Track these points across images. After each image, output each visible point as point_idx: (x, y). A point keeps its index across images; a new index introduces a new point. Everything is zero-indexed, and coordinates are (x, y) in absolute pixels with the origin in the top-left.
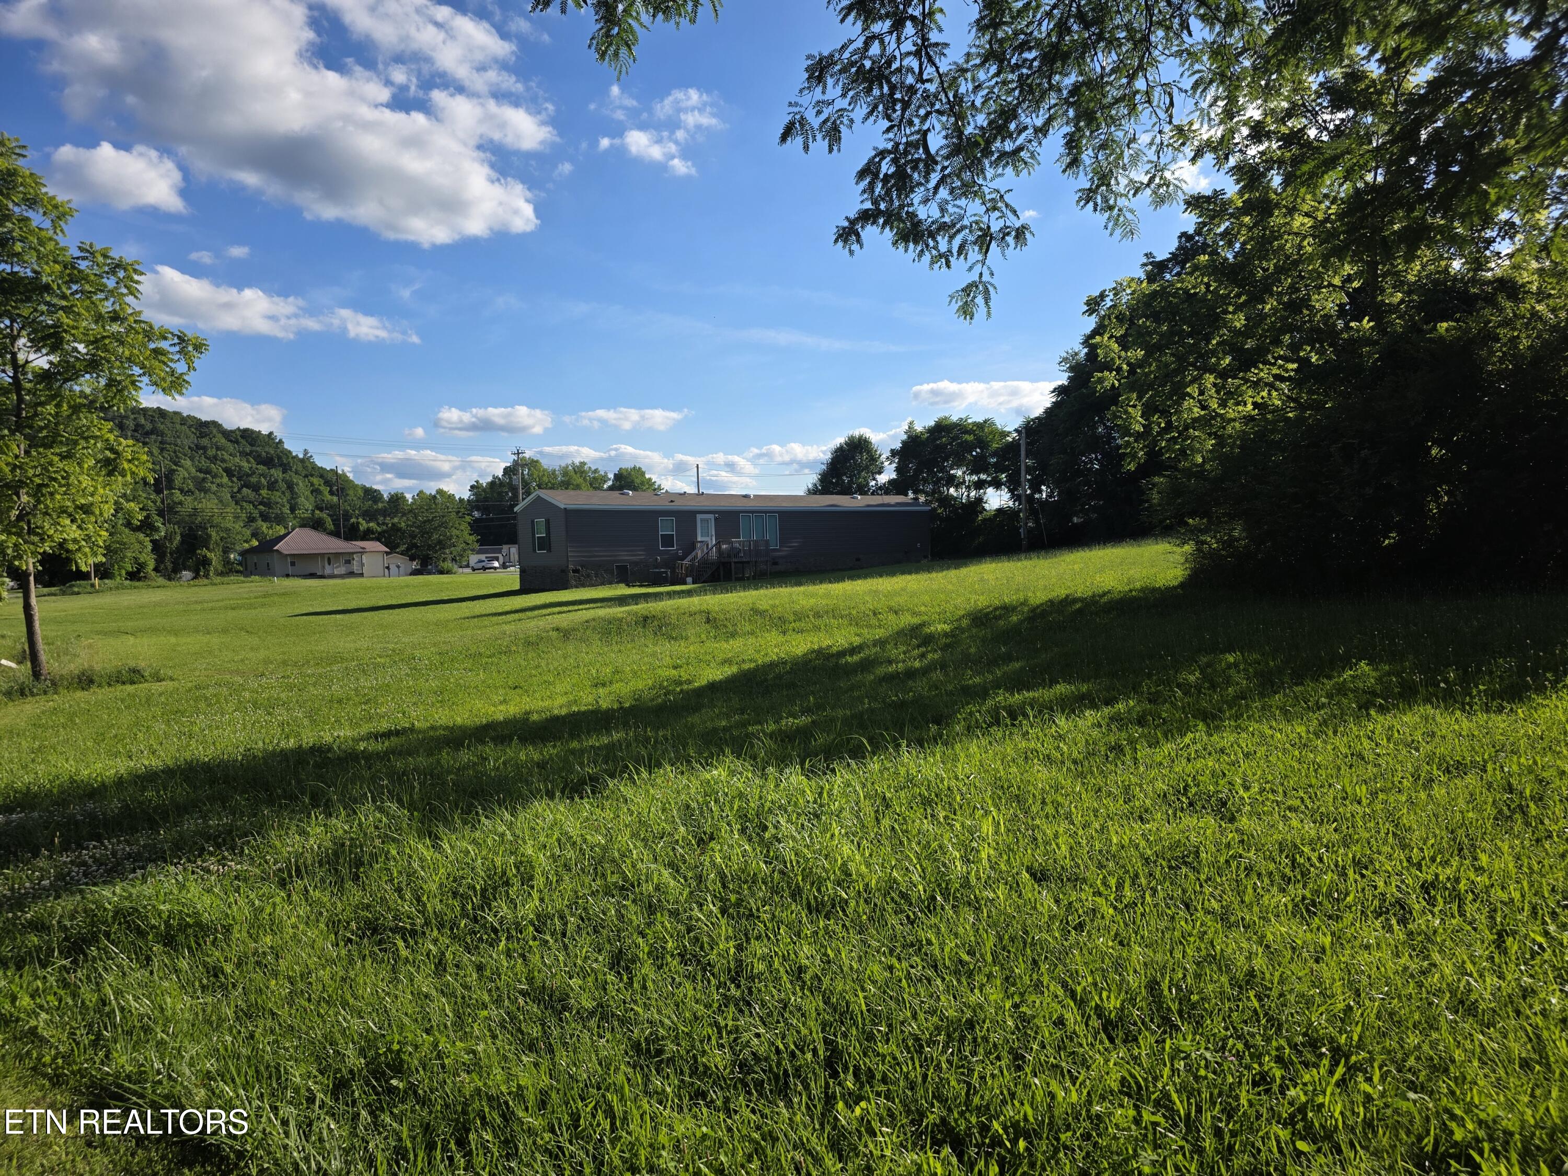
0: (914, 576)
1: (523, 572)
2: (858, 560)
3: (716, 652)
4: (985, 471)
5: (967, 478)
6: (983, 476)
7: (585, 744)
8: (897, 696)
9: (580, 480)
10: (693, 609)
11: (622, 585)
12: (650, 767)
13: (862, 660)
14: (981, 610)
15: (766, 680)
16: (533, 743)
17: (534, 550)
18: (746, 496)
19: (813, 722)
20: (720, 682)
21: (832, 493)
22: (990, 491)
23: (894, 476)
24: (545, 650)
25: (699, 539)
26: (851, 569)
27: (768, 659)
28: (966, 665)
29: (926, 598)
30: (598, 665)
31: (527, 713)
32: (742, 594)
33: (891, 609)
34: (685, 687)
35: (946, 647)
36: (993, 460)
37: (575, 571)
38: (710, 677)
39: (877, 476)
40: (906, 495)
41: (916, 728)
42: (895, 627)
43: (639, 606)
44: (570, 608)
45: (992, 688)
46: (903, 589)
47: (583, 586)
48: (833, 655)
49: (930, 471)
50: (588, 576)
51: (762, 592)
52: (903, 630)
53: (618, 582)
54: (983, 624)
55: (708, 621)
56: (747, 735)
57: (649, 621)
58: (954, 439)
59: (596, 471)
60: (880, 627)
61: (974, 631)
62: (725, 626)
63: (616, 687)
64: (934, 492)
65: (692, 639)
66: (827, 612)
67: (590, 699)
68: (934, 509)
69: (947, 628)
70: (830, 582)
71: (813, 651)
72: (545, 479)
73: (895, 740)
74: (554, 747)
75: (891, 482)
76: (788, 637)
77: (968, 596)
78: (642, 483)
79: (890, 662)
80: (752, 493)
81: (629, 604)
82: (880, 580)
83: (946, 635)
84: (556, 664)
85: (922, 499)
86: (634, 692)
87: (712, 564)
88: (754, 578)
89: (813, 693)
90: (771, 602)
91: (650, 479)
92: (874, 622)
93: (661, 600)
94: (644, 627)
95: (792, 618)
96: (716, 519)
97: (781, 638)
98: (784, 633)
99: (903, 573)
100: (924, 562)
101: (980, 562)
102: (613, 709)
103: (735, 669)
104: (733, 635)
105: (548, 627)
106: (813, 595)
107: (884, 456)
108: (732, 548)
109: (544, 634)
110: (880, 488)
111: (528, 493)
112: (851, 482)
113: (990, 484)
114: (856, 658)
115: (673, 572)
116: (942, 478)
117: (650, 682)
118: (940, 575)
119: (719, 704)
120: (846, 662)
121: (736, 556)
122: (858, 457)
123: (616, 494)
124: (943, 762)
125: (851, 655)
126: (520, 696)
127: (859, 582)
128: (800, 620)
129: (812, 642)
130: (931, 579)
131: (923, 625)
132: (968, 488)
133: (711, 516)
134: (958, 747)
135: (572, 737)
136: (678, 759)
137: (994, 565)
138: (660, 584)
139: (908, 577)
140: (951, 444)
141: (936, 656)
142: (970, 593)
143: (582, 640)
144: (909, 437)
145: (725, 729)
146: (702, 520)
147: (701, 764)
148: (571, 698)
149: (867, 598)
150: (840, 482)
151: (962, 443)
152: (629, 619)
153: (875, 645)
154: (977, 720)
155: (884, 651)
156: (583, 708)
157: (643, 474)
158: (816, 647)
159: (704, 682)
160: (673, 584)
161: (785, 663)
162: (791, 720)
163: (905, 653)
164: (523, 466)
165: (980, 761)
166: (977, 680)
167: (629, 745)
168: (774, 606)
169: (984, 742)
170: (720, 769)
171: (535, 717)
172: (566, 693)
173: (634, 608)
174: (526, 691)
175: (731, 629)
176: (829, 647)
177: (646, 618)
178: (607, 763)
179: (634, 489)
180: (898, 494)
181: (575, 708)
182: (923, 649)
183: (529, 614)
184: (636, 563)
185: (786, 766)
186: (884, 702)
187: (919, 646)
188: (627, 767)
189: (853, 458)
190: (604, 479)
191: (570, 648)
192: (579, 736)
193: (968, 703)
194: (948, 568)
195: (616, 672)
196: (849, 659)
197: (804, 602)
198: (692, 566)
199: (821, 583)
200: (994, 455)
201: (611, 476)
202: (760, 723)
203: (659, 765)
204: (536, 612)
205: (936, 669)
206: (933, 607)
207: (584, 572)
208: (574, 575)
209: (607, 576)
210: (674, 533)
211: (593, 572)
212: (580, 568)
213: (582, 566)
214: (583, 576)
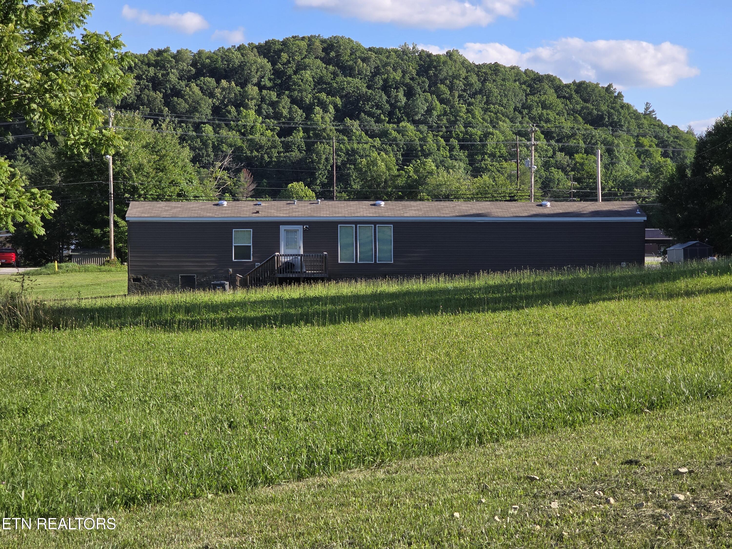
37: (137, 280)
50: (150, 285)
96: (304, 231)
133: (300, 228)
146: (286, 231)
184: (204, 274)
207: (145, 280)
208: (135, 284)
209: (171, 285)
210: (251, 245)
211: (155, 281)
212: (142, 277)
213: (144, 275)
214: (144, 284)
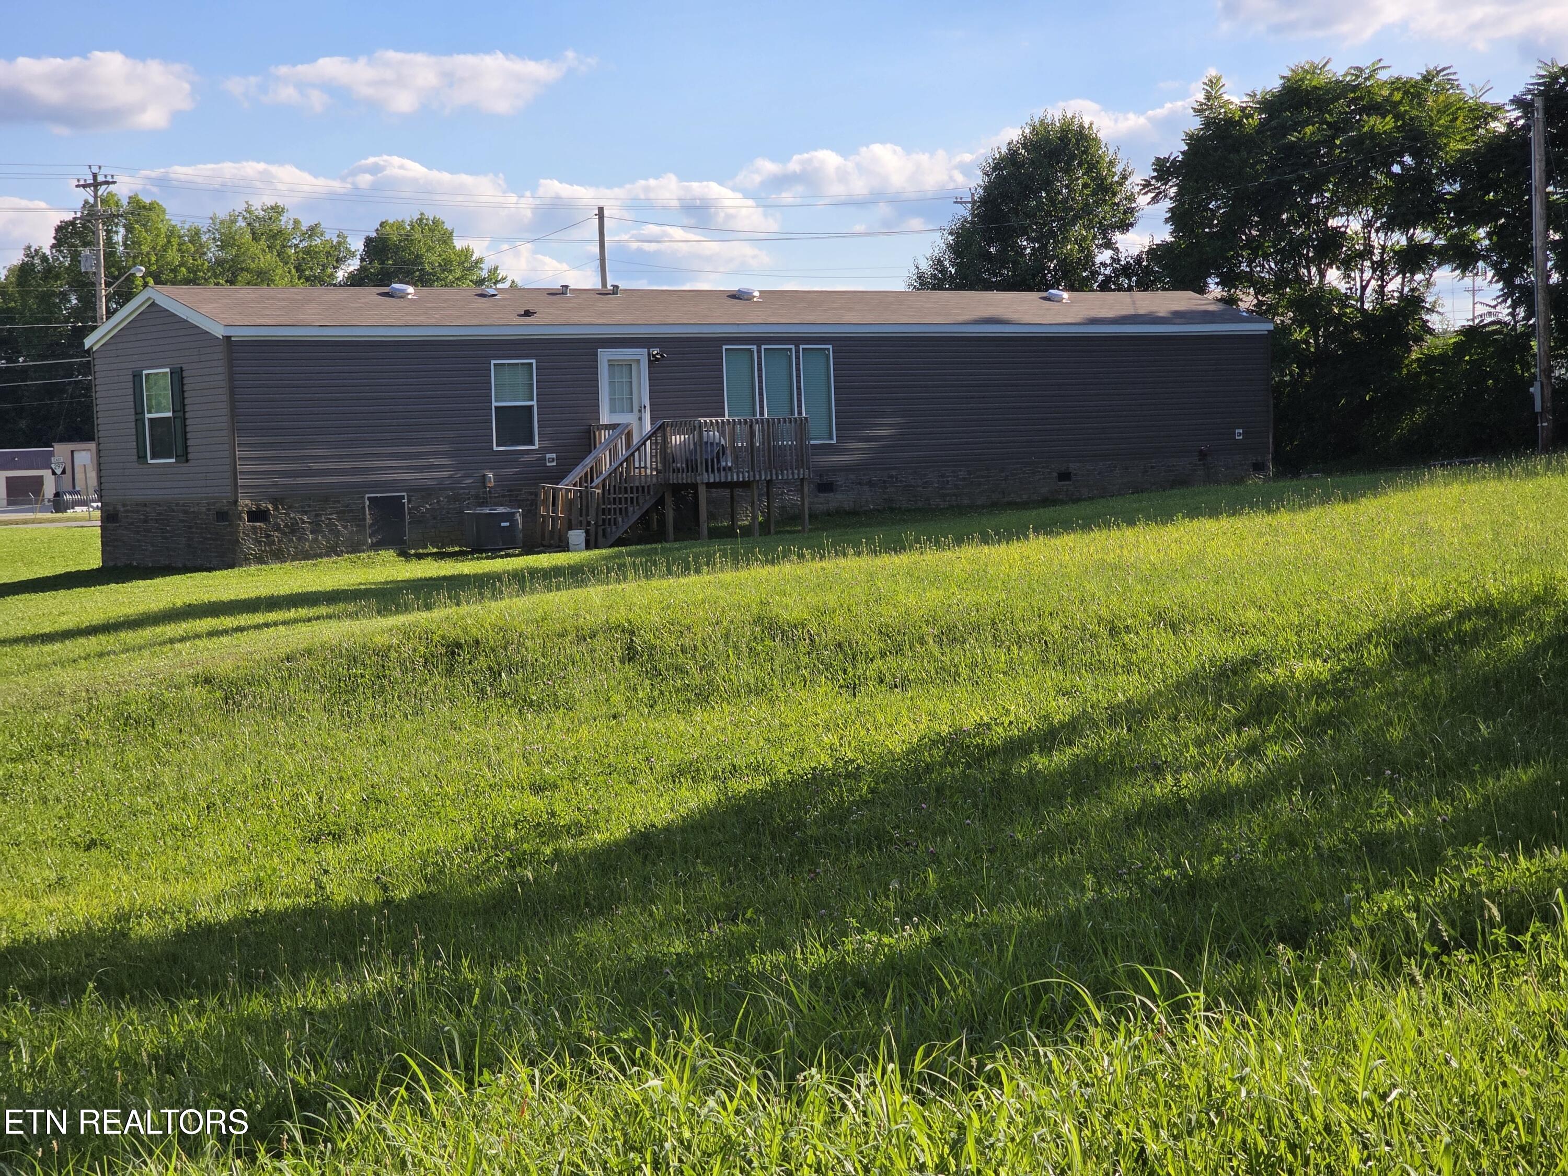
0: (1225, 523)
1: (109, 518)
2: (1064, 476)
3: (654, 746)
4: (1427, 216)
5: (1377, 240)
6: (1423, 235)
7: (285, 1003)
8: (1177, 864)
9: (268, 260)
10: (588, 621)
11: (389, 555)
12: (469, 1067)
13: (1077, 766)
14: (1419, 619)
15: (799, 824)
16: (141, 1001)
17: (142, 457)
18: (737, 296)
19: (936, 941)
20: (668, 829)
21: (988, 286)
22: (1444, 275)
23: (1164, 234)
24: (174, 737)
25: (605, 418)
26: (1046, 502)
27: (804, 766)
28: (1379, 774)
29: (1261, 586)
30: (322, 781)
31: (123, 917)
32: (728, 576)
33: (1159, 617)
34: (567, 844)
35: (1322, 722)
36: (1452, 188)
37: (258, 515)
38: (641, 819)
39: (1118, 238)
40: (1201, 290)
41: (1234, 956)
42: (1172, 670)
43: (437, 614)
44: (244, 620)
45: (1453, 841)
46: (1196, 560)
47: (279, 556)
48: (993, 752)
49: (1270, 221)
50: (293, 529)
51: (788, 569)
52: (1195, 676)
53: (377, 546)
54: (1424, 658)
55: (631, 655)
56: (746, 980)
57: (464, 656)
58: (1337, 128)
59: (313, 231)
60: (1128, 669)
61: (1400, 678)
62: (680, 670)
63: (371, 842)
64: (1281, 281)
65: (586, 707)
66: (977, 627)
67: (301, 877)
68: (1283, 330)
69: (1320, 669)
70: (985, 540)
71: (938, 741)
72: (173, 256)
73: (1171, 989)
74: (200, 1011)
75: (1156, 253)
76: (863, 701)
77: (1382, 578)
78: (446, 266)
79: (1158, 770)
80: (755, 286)
81: (406, 609)
82: (1129, 533)
83: (1318, 689)
84: (203, 778)
85: (1247, 300)
86: (423, 856)
87: (641, 489)
88: (765, 528)
89: (935, 859)
90: (812, 599)
91: (467, 253)
92: (1111, 654)
93: (496, 595)
94: (450, 671)
95: (875, 645)
96: (653, 362)
97: (844, 705)
98: (853, 689)
99: (1194, 513)
100: (1255, 481)
101: (1417, 481)
102: (364, 909)
103: (708, 794)
104: (703, 697)
105: (183, 674)
106: (937, 579)
107: (1136, 180)
108: (701, 444)
109: (169, 695)
110: (1127, 271)
111: (123, 296)
112: (1041, 254)
113: (1446, 255)
114: (1061, 758)
115: (531, 513)
116: (1304, 241)
117: (468, 831)
118: (1301, 517)
119: (666, 891)
120: (1033, 773)
121: (712, 465)
122: (1061, 185)
123: (370, 294)
124: (1311, 1055)
125: (1046, 750)
126: (104, 869)
127: (1069, 540)
128: (899, 651)
129: (933, 715)
130: (1275, 531)
131: (1252, 662)
132: (1380, 267)
133: (641, 354)
134: (1354, 1009)
135: (249, 982)
136: (547, 1046)
137: (1456, 489)
138: (494, 552)
139: (1208, 525)
140: (1329, 142)
141: (1290, 752)
142: (1388, 568)
143: (274, 710)
144: (1208, 124)
145: (682, 962)
146: (612, 364)
147: (615, 1060)
148: (247, 873)
149: (1092, 586)
150: (1014, 255)
151: (1361, 139)
152: (406, 651)
153: (1113, 722)
154: (1408, 934)
155: (1139, 737)
156: (280, 903)
157: (446, 238)
158: (945, 729)
159: (619, 831)
160: (529, 549)
161: (855, 775)
162: (871, 935)
163: (1199, 743)
164: (110, 219)
165: (1418, 1050)
166: (1410, 817)
167: (410, 1006)
168: (822, 612)
169: (1429, 995)
170: (671, 1075)
171: (146, 928)
172: (233, 861)
173: (419, 618)
174: (122, 855)
175: (697, 678)
176: (983, 727)
177: (453, 648)
178: (346, 1057)
179: (423, 280)
180: (1179, 284)
181: (257, 904)
182: (1251, 733)
183: (128, 637)
184: (426, 492)
185: (860, 1064)
186: (1140, 883)
187: (1240, 724)
188: (405, 1068)
189: (1047, 184)
190: (337, 254)
191: (245, 731)
192: (268, 979)
193: (1383, 885)
194: (1325, 500)
195: (372, 800)
196: (1040, 761)
197: (911, 601)
198: (584, 496)
199: (959, 541)
200: (1450, 173)
201: (357, 245)
202: (783, 945)
203: (495, 1062)
204: (147, 633)
205: (1289, 788)
206: (1282, 609)
207: (280, 517)
208: (254, 528)
209: (345, 527)
210: (534, 403)
211: (305, 518)
212: (270, 507)
213: (275, 501)
214: (278, 529)
